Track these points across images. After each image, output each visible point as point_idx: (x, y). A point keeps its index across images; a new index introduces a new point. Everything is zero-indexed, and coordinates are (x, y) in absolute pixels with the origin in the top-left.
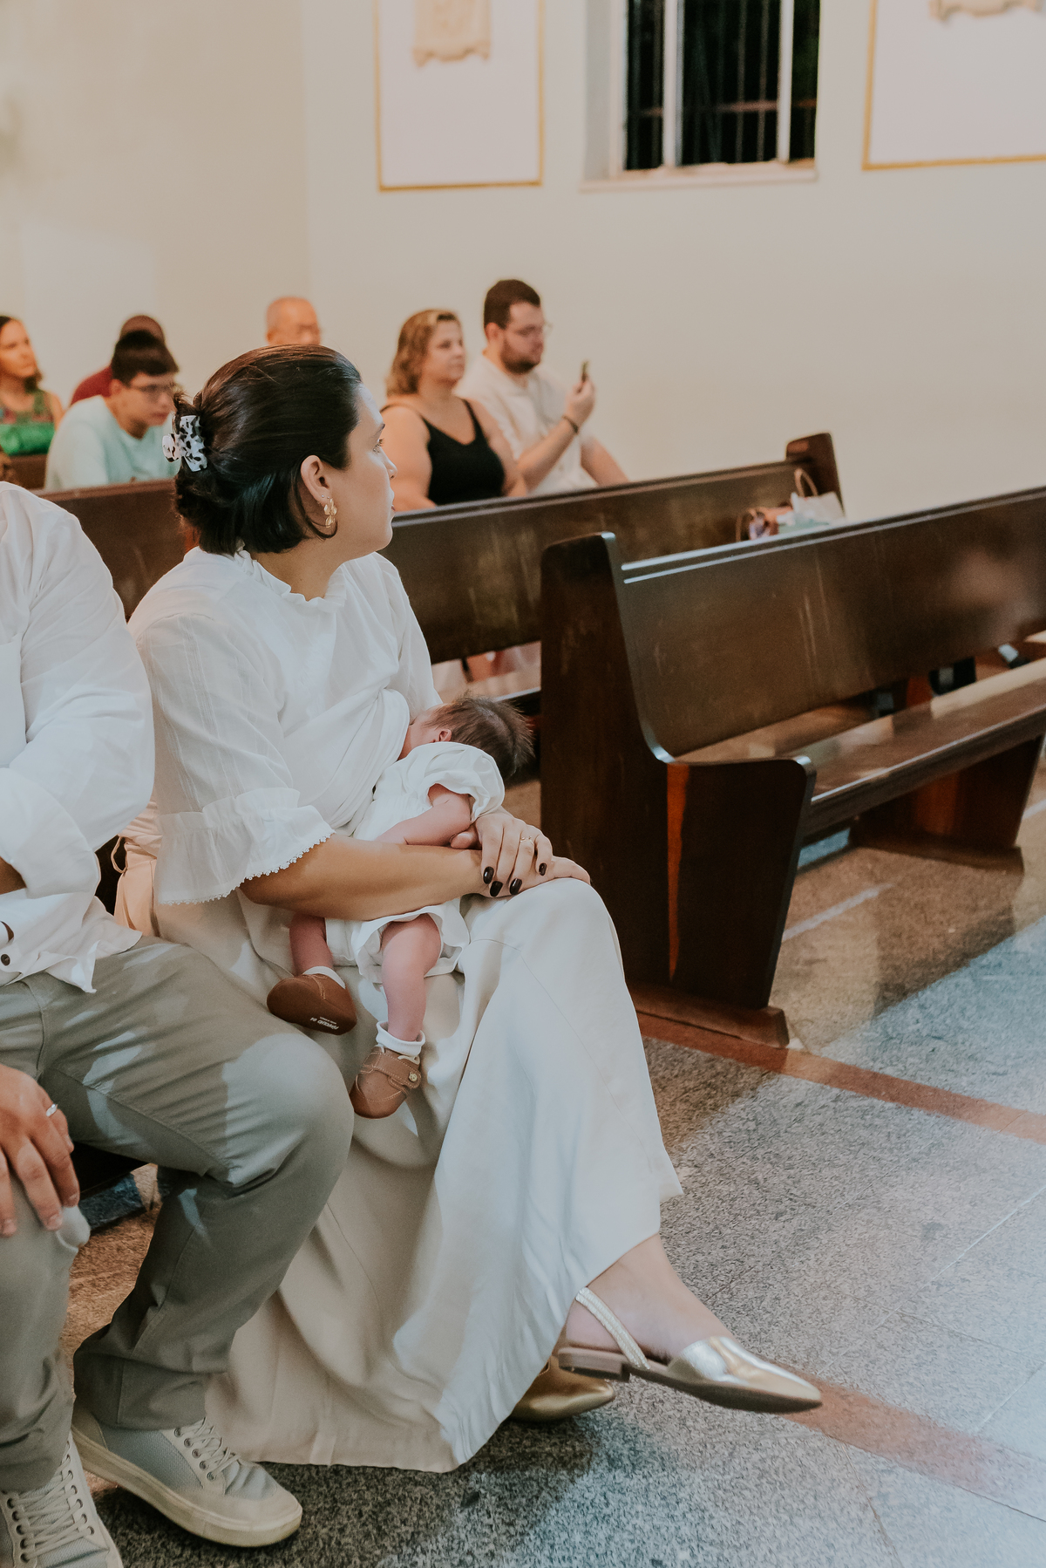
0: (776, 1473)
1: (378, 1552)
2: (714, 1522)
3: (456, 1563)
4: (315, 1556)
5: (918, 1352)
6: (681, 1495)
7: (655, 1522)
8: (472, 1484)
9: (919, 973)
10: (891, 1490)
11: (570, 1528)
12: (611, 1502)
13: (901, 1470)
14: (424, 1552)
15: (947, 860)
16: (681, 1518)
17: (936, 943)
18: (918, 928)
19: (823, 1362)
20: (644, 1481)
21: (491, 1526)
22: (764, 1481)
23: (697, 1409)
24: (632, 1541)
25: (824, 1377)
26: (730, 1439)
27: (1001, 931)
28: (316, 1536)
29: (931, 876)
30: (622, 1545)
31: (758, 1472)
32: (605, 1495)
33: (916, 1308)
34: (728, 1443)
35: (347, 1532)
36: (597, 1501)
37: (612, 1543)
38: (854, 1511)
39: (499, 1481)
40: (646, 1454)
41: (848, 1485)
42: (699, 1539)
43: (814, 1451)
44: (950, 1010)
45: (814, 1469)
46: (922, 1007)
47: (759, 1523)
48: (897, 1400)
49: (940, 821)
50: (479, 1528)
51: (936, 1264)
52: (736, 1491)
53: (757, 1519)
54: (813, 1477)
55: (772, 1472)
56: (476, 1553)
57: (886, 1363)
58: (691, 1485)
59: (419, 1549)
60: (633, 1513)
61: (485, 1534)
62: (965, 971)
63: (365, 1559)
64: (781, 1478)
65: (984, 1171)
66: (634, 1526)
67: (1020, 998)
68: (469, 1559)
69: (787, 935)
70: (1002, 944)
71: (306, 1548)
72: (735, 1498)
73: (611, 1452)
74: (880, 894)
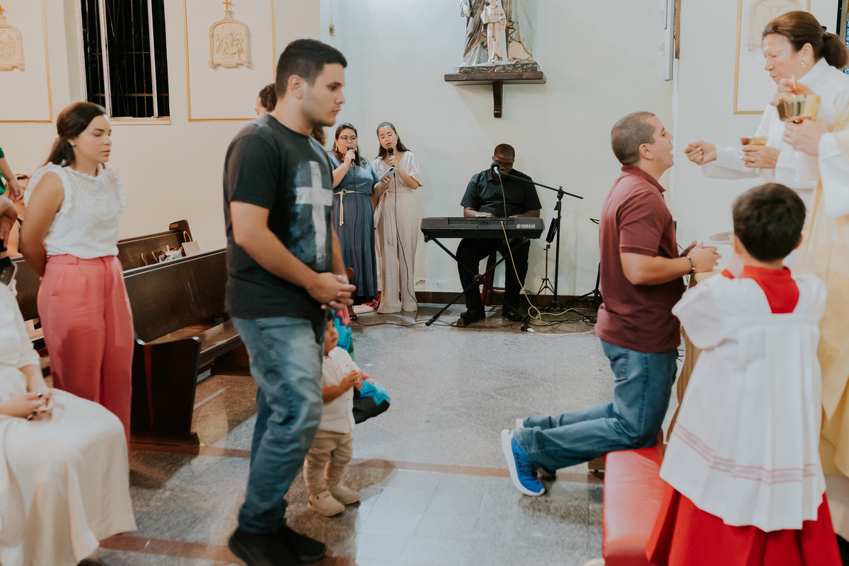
17: (249, 404)
18: (241, 400)
46: (247, 426)
69: (195, 407)
74: (226, 390)
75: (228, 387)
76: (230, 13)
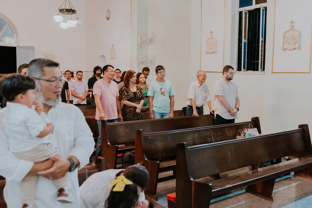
15: (260, 197)
29: (256, 200)
49: (259, 190)
74: (245, 203)
75: (247, 201)
76: (293, 26)
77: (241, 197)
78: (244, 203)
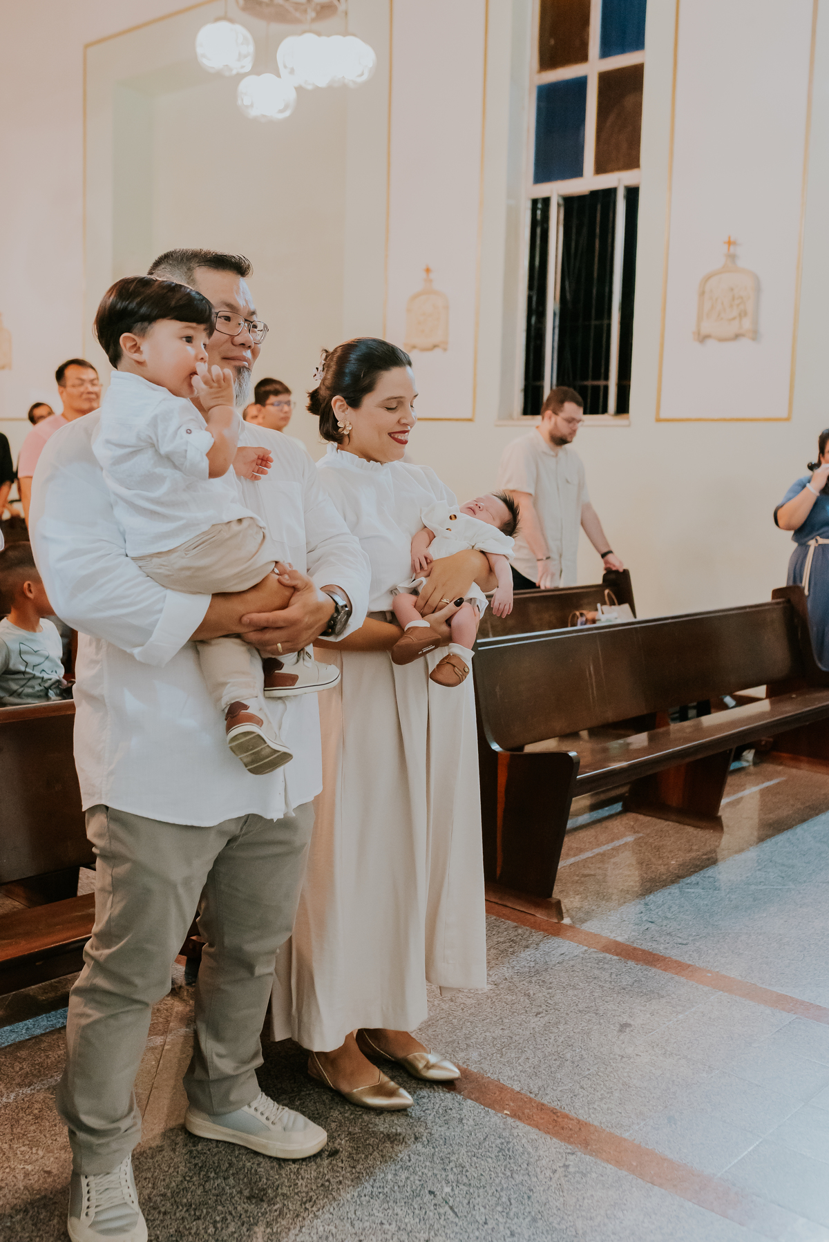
0: (508, 1150)
1: (277, 1177)
2: (468, 1174)
3: (319, 1185)
4: (242, 1177)
5: (602, 1092)
6: (452, 1158)
7: (435, 1171)
8: (336, 1145)
9: (648, 885)
10: (571, 1163)
11: (386, 1171)
12: (412, 1159)
13: (579, 1154)
14: (302, 1179)
15: (679, 822)
16: (449, 1170)
17: (662, 869)
18: (653, 860)
19: (547, 1094)
20: (433, 1150)
21: (342, 1168)
22: (500, 1154)
23: (470, 1114)
24: (420, 1181)
25: (546, 1102)
26: (486, 1131)
27: (703, 864)
28: (244, 1166)
29: (668, 831)
30: (414, 1182)
31: (498, 1149)
32: (409, 1156)
33: (606, 1068)
34: (484, 1133)
35: (262, 1166)
36: (404, 1158)
37: (409, 1181)
38: (548, 1173)
39: (351, 1144)
40: (436, 1136)
41: (548, 1159)
42: (458, 1182)
43: (532, 1140)
44: (663, 907)
45: (530, 1150)
46: (646, 904)
47: (493, 1175)
48: (585, 1117)
49: (674, 798)
50: (335, 1168)
51: (623, 1046)
52: (484, 1158)
53: (492, 1173)
54: (529, 1153)
55: (506, 1150)
56: (332, 1180)
57: (583, 1096)
58: (459, 1153)
59: (300, 1177)
60: (423, 1166)
61: (338, 1172)
62: (676, 885)
63: (270, 1180)
64: (511, 1153)
65: (663, 997)
66: (423, 1173)
67: (706, 902)
68: (327, 1183)
70: (701, 872)
71: (237, 1172)
72: (482, 1162)
73: (417, 1134)
74: (635, 839)
75: (641, 835)
76: (733, 257)
77: (617, 825)
78: (633, 839)
